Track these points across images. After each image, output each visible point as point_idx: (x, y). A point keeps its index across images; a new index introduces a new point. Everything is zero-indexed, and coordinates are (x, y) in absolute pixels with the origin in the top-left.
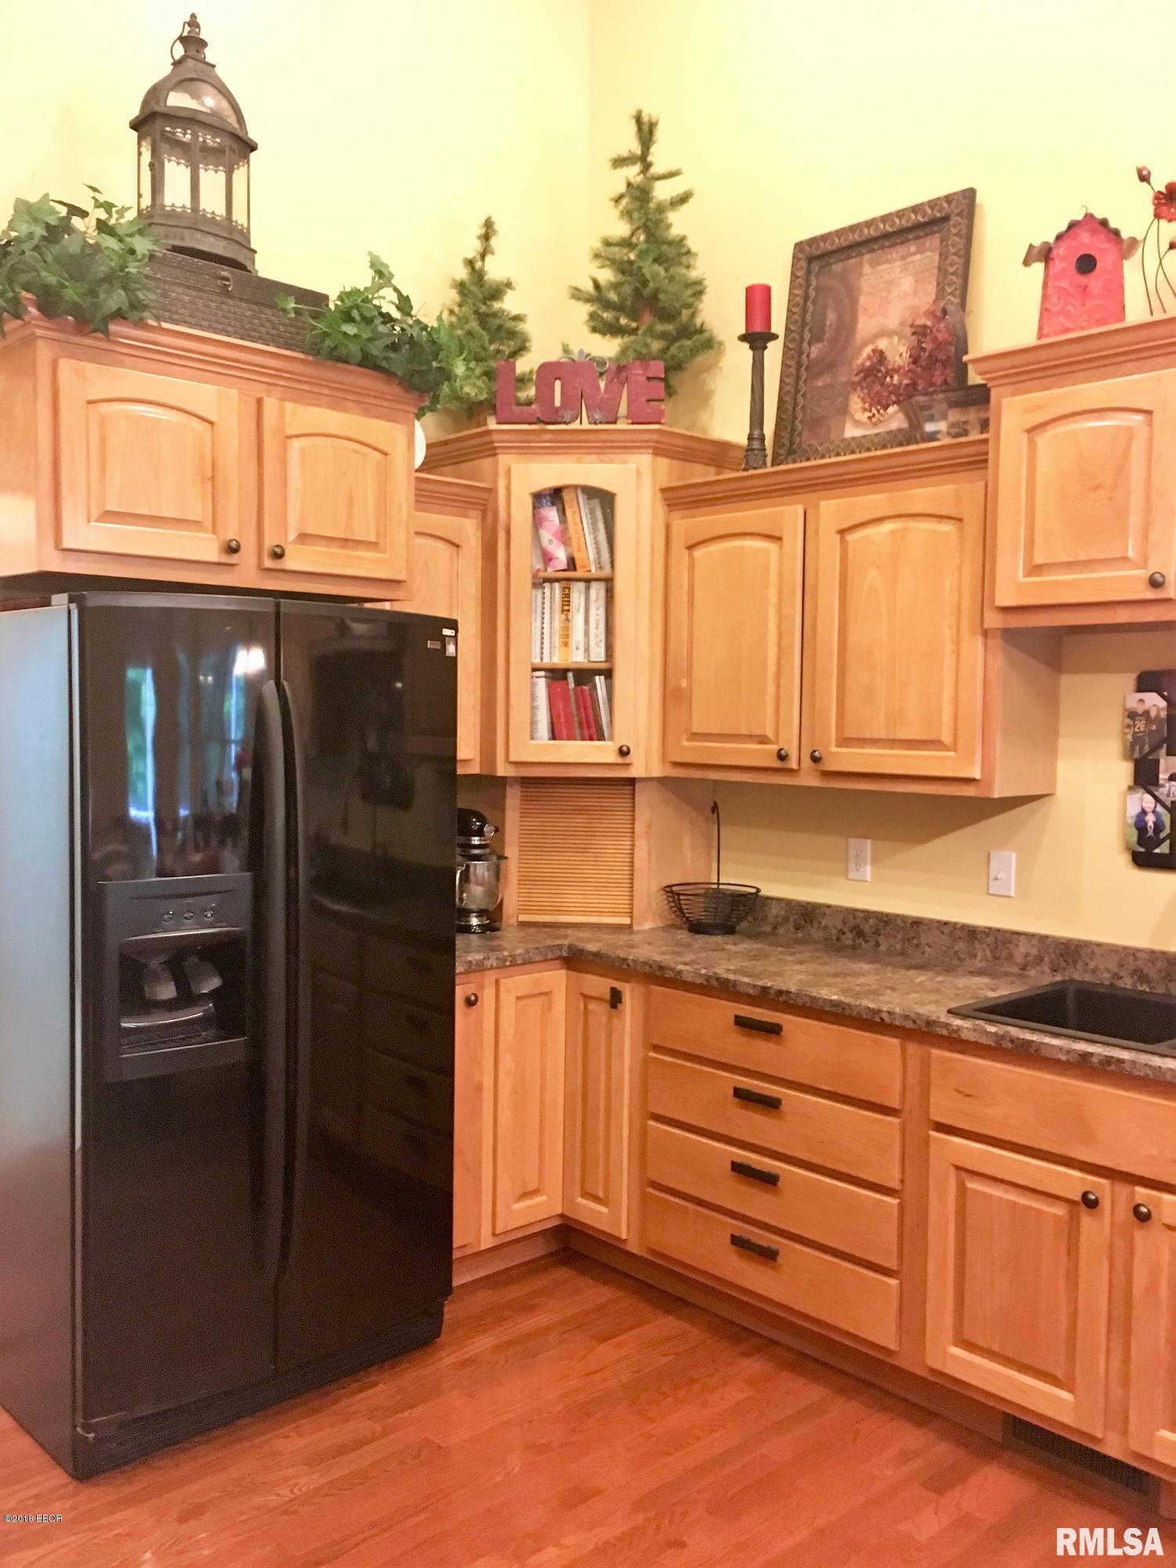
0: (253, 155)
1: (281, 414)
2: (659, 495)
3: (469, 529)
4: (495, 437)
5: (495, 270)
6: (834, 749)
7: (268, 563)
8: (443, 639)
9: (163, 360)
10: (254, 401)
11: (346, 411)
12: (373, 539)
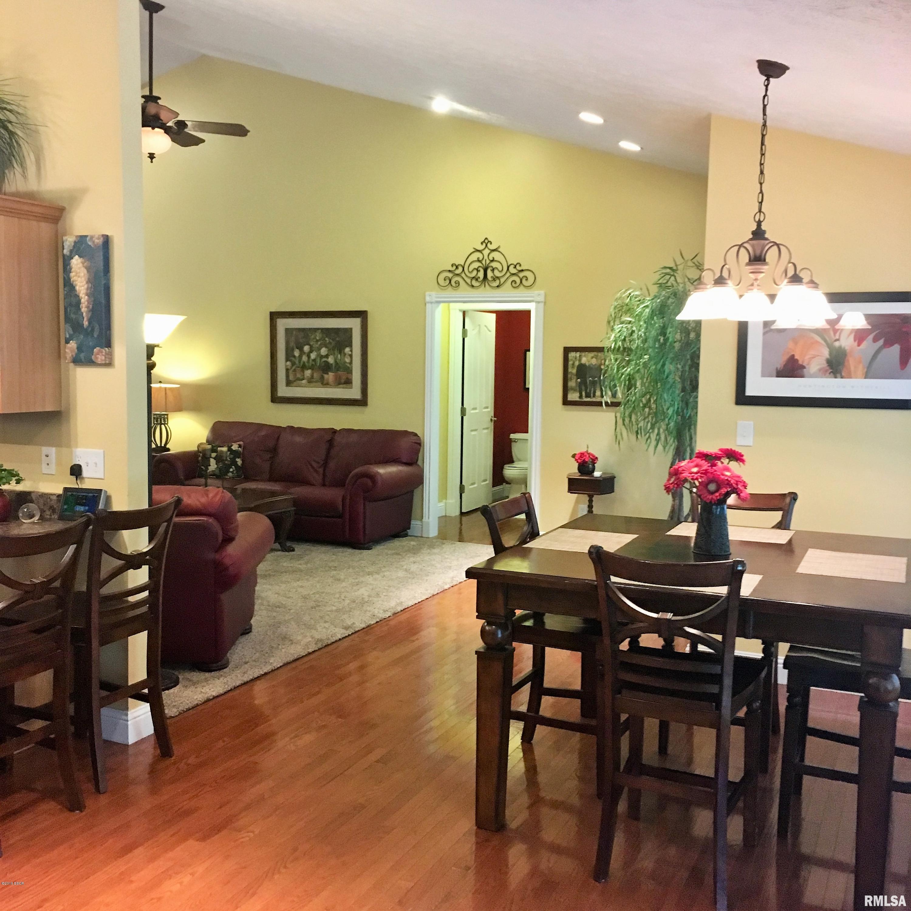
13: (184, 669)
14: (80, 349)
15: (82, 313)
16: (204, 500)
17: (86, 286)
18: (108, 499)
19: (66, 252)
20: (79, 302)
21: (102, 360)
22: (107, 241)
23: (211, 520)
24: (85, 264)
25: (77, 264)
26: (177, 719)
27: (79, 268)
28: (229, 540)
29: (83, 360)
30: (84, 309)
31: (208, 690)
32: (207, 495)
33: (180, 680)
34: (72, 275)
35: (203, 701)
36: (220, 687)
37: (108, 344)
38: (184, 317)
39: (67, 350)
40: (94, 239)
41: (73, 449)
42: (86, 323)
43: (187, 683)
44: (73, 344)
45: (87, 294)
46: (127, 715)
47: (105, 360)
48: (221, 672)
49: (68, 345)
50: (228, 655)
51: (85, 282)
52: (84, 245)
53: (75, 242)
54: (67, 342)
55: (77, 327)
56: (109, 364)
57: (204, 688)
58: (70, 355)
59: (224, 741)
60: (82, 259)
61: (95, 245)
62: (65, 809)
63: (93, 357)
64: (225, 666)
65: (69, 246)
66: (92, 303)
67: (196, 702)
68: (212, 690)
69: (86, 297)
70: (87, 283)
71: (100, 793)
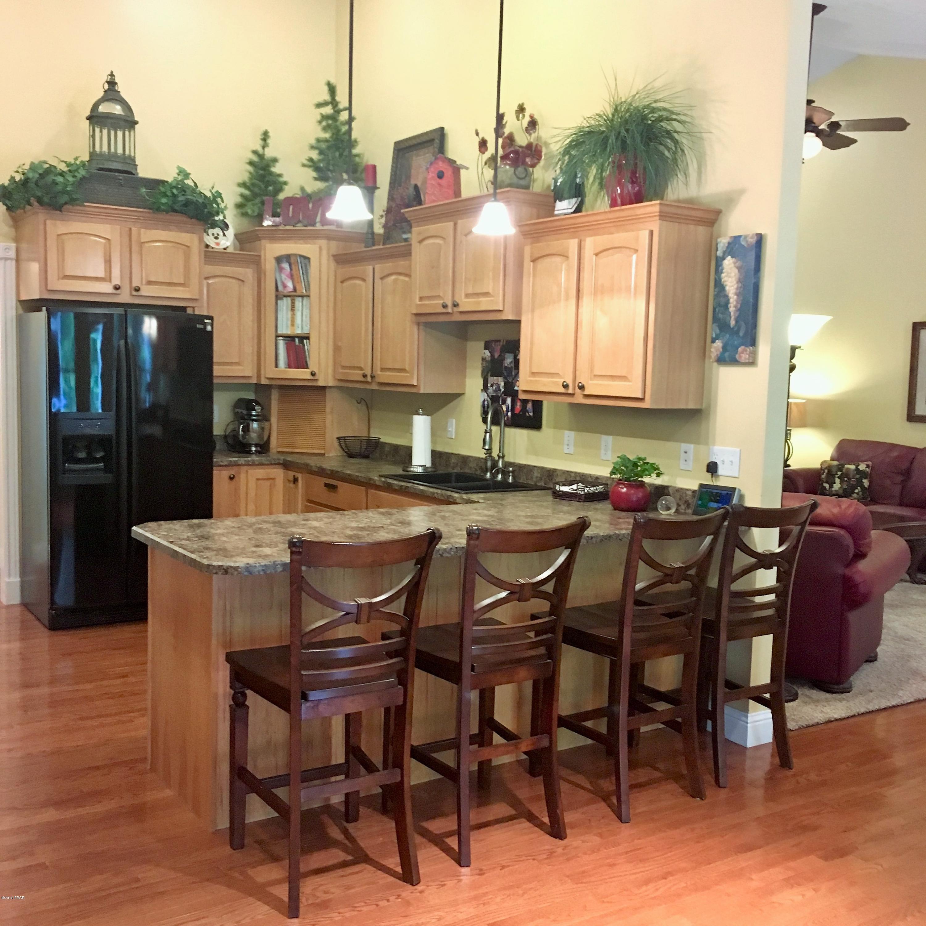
0: (137, 126)
1: (139, 234)
2: (331, 258)
3: (248, 273)
4: (258, 233)
5: (269, 153)
6: (379, 373)
7: (135, 293)
8: (205, 324)
9: (89, 216)
10: (128, 229)
11: (170, 230)
12: (183, 282)
13: (803, 685)
14: (724, 348)
15: (730, 313)
16: (836, 511)
17: (736, 286)
18: (741, 497)
19: (719, 253)
20: (727, 302)
21: (745, 359)
22: (760, 240)
23: (842, 532)
24: (737, 264)
25: (730, 264)
26: (796, 733)
27: (731, 269)
28: (860, 555)
29: (727, 359)
30: (732, 309)
31: (829, 711)
32: (840, 506)
33: (799, 694)
34: (723, 275)
35: (824, 721)
36: (842, 710)
37: (753, 342)
38: (831, 318)
39: (712, 350)
40: (748, 238)
41: (711, 447)
42: (733, 323)
43: (807, 699)
44: (719, 344)
45: (736, 294)
46: (747, 717)
47: (749, 359)
48: (844, 695)
49: (714, 345)
50: (851, 679)
51: (735, 282)
52: (737, 245)
53: (729, 243)
54: (713, 341)
55: (723, 326)
56: (752, 363)
57: (825, 708)
58: (715, 354)
59: (847, 766)
60: (734, 259)
61: (748, 245)
62: (686, 794)
63: (737, 356)
64: (847, 690)
65: (723, 247)
66: (740, 302)
67: (816, 720)
68: (834, 711)
69: (735, 297)
70: (737, 283)
71: (719, 787)
